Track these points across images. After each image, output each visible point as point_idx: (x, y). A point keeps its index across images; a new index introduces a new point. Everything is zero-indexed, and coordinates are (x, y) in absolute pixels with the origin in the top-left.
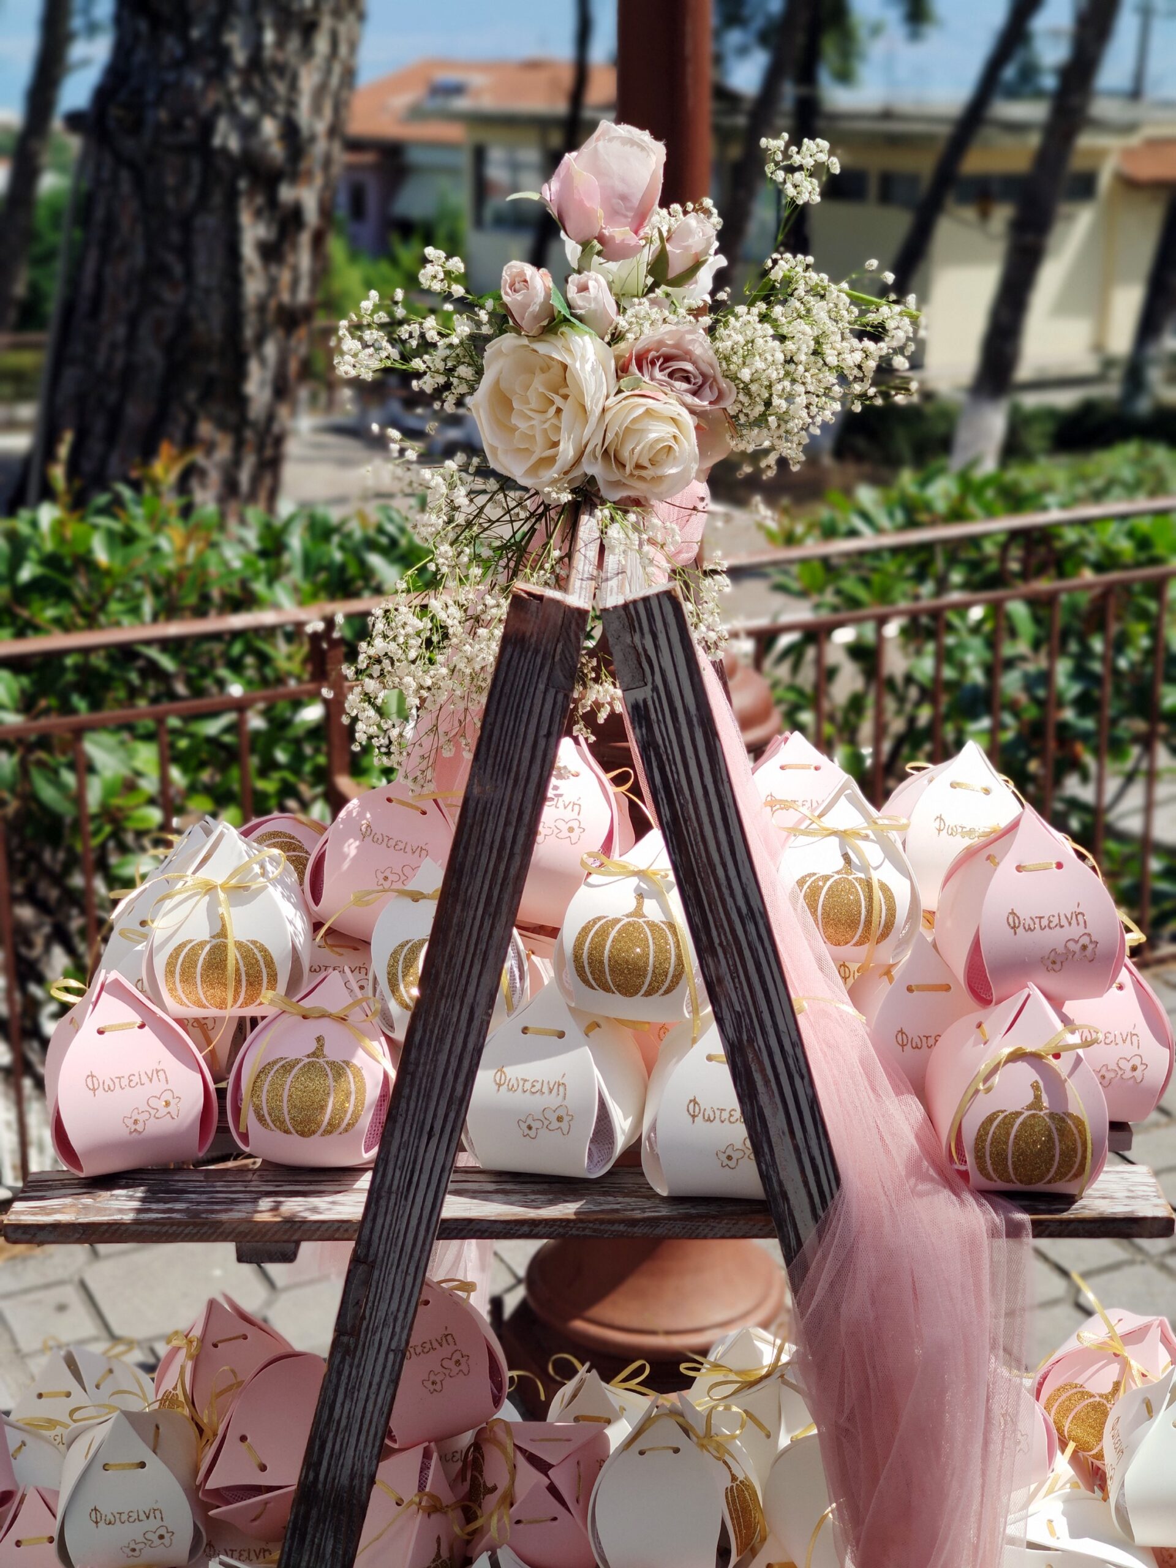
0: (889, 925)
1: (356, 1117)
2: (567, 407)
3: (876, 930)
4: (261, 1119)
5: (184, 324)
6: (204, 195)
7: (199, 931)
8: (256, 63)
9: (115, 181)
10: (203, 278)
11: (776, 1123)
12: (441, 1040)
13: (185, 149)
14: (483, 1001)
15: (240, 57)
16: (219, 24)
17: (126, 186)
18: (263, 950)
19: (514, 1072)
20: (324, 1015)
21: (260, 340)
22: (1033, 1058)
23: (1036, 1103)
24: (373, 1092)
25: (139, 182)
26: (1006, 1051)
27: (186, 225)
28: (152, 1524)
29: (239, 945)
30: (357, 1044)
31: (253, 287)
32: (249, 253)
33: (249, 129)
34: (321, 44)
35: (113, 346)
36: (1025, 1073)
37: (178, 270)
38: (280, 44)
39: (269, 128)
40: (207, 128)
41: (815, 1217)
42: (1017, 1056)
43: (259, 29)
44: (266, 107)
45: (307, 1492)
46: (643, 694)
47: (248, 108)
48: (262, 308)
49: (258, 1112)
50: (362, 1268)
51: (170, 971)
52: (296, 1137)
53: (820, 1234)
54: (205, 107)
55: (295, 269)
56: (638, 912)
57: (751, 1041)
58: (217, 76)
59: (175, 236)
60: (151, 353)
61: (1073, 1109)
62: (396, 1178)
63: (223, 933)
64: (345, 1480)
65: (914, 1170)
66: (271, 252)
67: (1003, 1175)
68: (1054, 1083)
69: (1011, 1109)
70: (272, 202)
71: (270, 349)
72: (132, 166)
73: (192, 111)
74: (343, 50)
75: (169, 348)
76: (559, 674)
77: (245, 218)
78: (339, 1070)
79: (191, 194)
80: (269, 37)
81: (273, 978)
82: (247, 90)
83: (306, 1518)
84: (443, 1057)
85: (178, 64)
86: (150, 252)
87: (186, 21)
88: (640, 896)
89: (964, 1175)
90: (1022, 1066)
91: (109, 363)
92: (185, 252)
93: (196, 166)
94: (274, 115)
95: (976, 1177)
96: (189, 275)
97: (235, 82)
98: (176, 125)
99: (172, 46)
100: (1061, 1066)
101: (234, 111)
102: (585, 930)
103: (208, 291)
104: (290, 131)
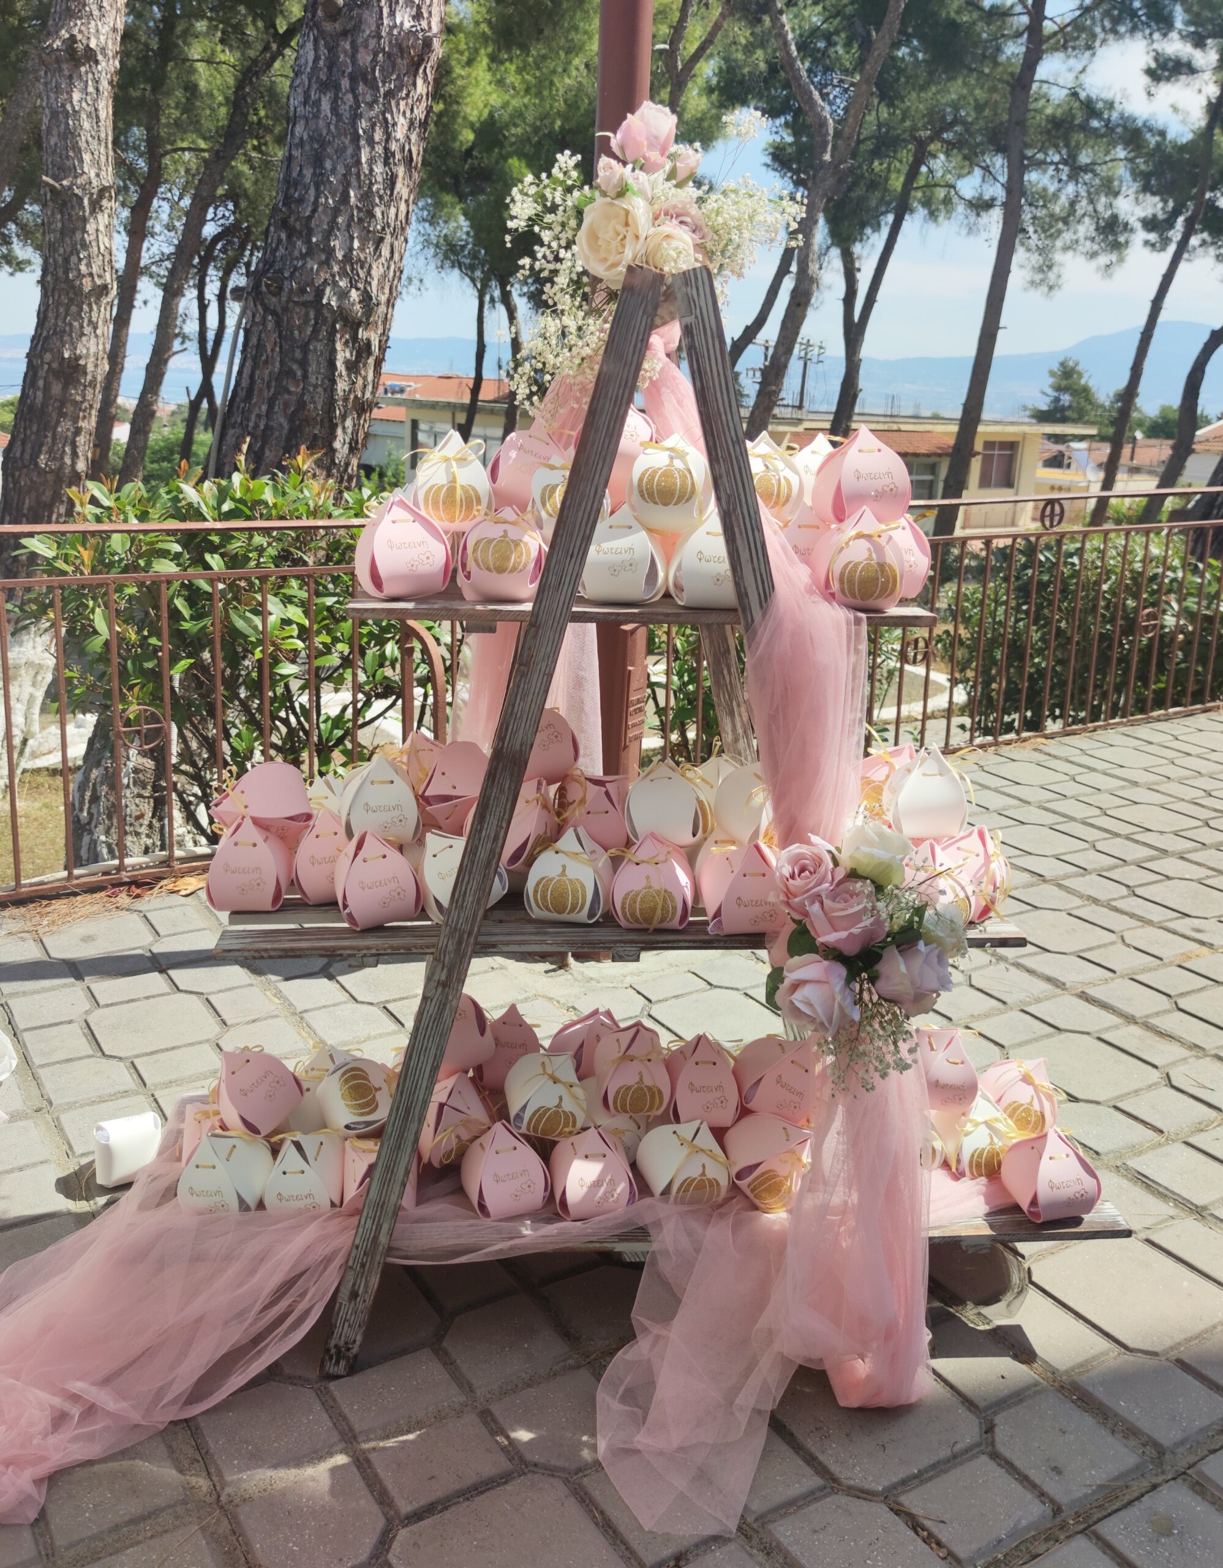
0: (788, 497)
1: (525, 565)
2: (630, 236)
3: (782, 499)
4: (478, 565)
5: (301, 404)
6: (316, 331)
7: (441, 479)
8: (348, 258)
9: (264, 322)
10: (312, 379)
11: (744, 555)
12: (580, 504)
13: (305, 304)
14: (602, 482)
15: (340, 255)
16: (328, 234)
17: (270, 326)
18: (474, 489)
19: (606, 546)
20: (505, 522)
21: (344, 417)
22: (868, 537)
23: (870, 558)
24: (534, 554)
25: (278, 324)
26: (853, 533)
27: (305, 348)
28: (396, 813)
29: (462, 487)
30: (525, 532)
31: (342, 386)
32: (340, 365)
33: (343, 295)
34: (385, 251)
35: (259, 416)
36: (864, 544)
37: (299, 373)
38: (362, 249)
39: (354, 295)
40: (320, 293)
41: (761, 606)
42: (860, 536)
43: (352, 238)
44: (353, 285)
45: (498, 754)
46: (690, 320)
47: (343, 283)
48: (346, 399)
49: (476, 561)
50: (533, 629)
51: (426, 500)
52: (495, 573)
53: (764, 615)
54: (319, 282)
55: (365, 378)
56: (671, 464)
57: (735, 510)
58: (326, 263)
59: (298, 354)
60: (281, 420)
61: (888, 561)
62: (553, 580)
63: (454, 480)
64: (518, 747)
65: (810, 592)
66: (353, 367)
67: (854, 596)
68: (879, 549)
69: (857, 560)
70: (355, 338)
71: (349, 423)
72: (274, 313)
73: (311, 283)
74: (396, 257)
75: (291, 419)
76: (649, 308)
77: (339, 346)
78: (517, 543)
79: (309, 330)
80: (356, 244)
81: (479, 502)
82: (343, 273)
83: (496, 769)
84: (580, 514)
85: (303, 257)
86: (282, 363)
87: (310, 232)
88: (672, 458)
89: (833, 595)
90: (863, 542)
91: (256, 426)
92: (304, 364)
93: (312, 315)
94: (358, 289)
95: (838, 595)
96: (305, 376)
97: (336, 269)
98: (302, 291)
99: (300, 246)
100: (882, 541)
101: (335, 284)
102: (643, 474)
103: (316, 386)
104: (366, 298)
